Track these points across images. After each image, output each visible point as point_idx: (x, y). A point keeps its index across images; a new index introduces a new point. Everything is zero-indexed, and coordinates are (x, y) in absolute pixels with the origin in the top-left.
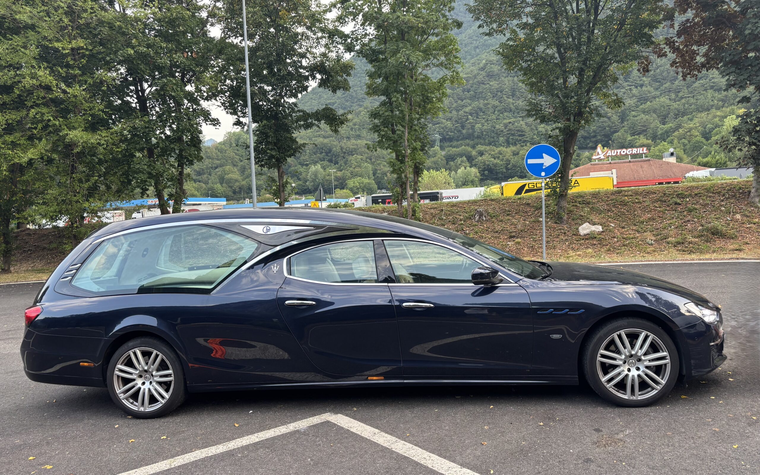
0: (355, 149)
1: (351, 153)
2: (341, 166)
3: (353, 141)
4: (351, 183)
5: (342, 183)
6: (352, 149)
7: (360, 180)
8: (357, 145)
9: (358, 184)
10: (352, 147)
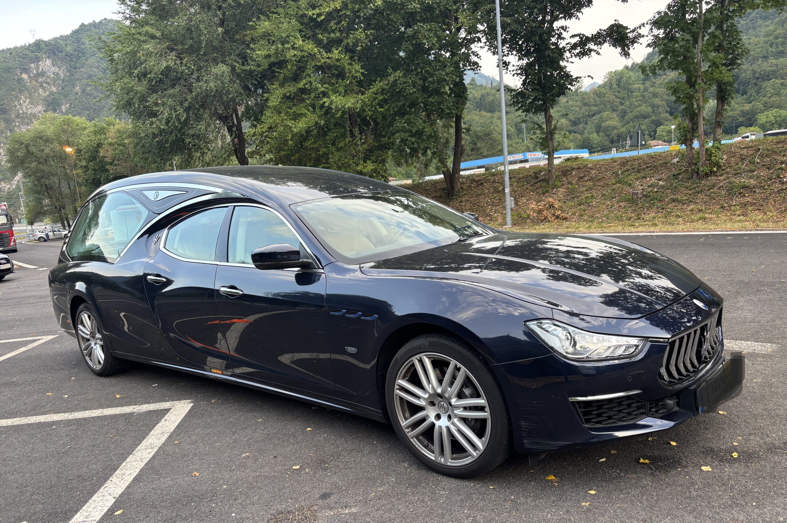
0: (773, 71)
1: (767, 77)
2: (751, 96)
3: (772, 61)
4: (762, 118)
5: (750, 119)
6: (769, 72)
7: (777, 112)
8: (777, 65)
9: (772, 118)
10: (770, 69)
